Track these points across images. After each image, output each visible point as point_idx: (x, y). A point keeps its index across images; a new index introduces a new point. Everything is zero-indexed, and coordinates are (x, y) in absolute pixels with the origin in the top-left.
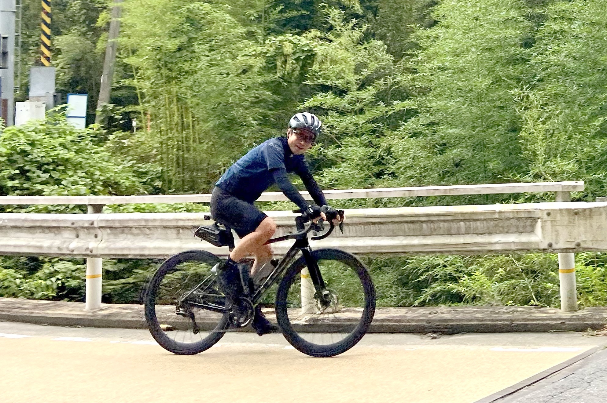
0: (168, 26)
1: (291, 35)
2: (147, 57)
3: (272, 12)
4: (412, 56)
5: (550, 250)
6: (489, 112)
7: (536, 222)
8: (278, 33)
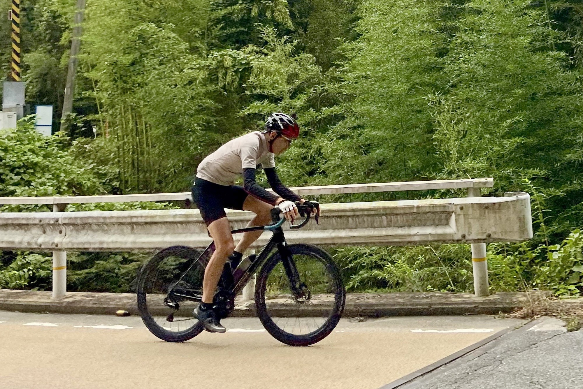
0: (122, 43)
1: (231, 49)
2: (105, 71)
3: (213, 29)
4: (338, 66)
5: (463, 241)
6: (408, 115)
7: (451, 216)
8: (220, 48)
